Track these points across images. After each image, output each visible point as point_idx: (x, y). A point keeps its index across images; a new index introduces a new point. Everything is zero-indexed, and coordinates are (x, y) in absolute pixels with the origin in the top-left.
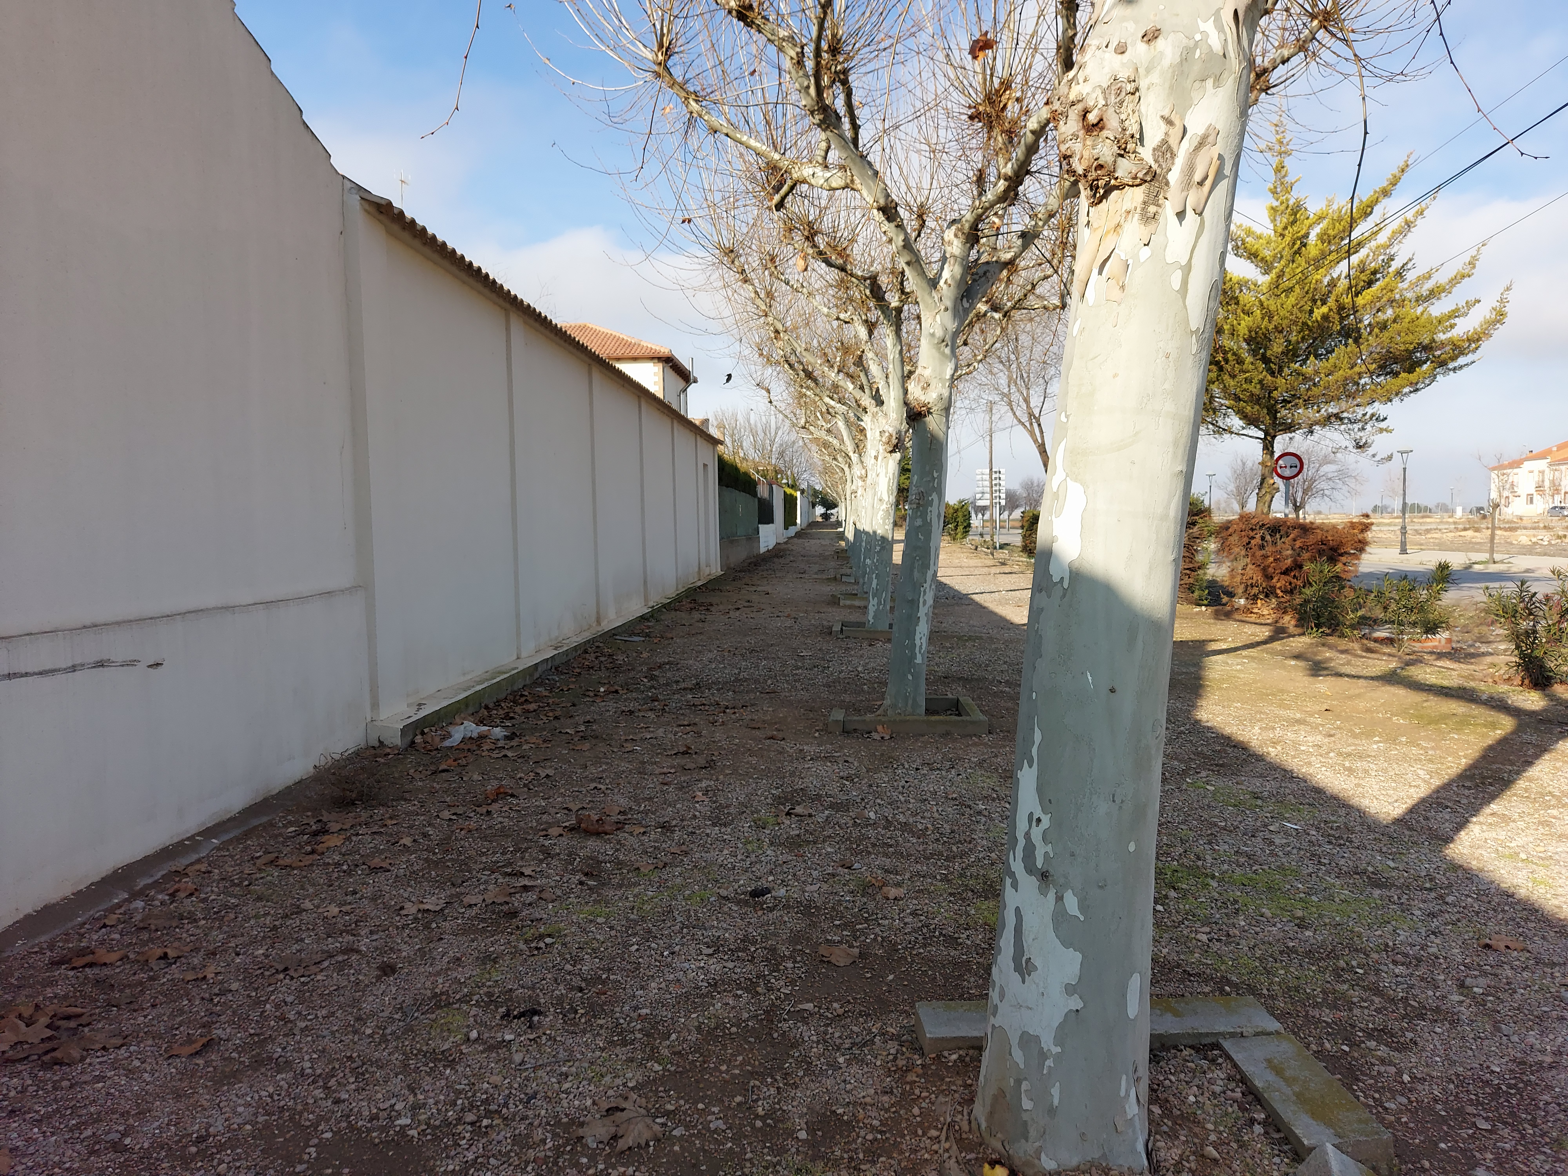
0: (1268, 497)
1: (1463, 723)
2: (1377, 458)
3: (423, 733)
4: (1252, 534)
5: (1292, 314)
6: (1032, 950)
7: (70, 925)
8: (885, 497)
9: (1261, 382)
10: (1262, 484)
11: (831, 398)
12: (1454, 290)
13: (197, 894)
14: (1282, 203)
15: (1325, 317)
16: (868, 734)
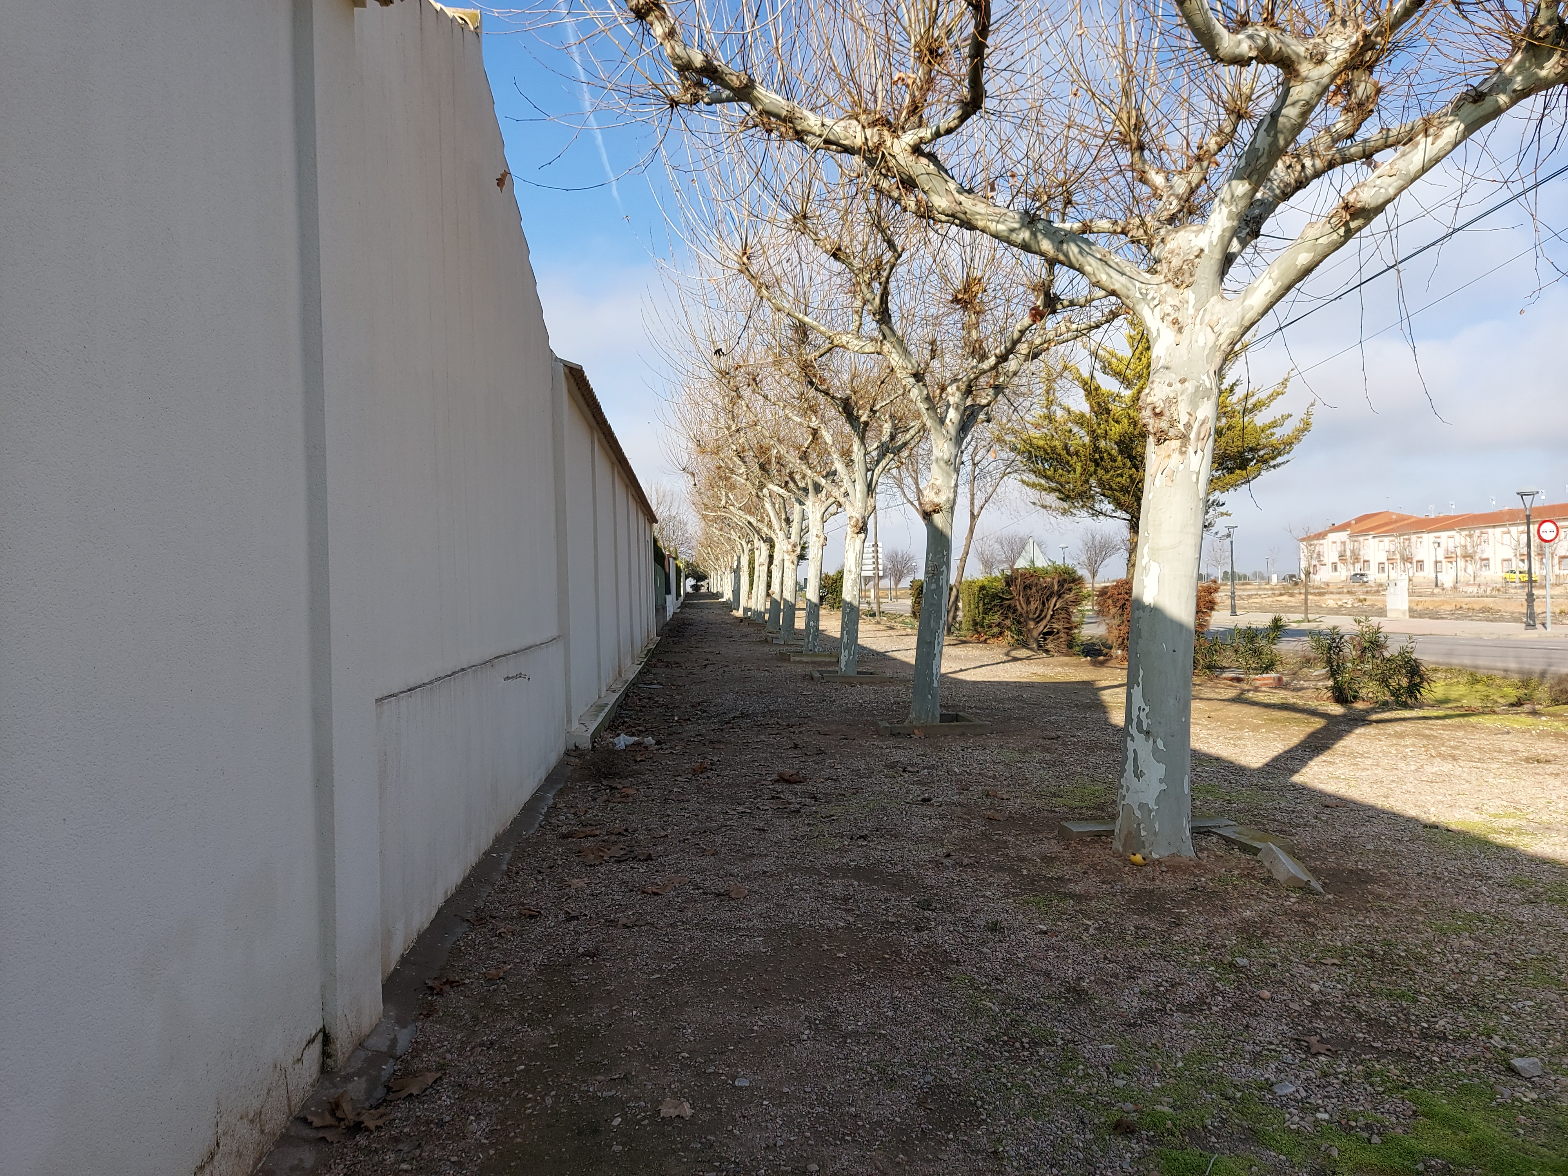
1: (1295, 721)
3: (595, 742)
6: (1142, 766)
12: (1272, 404)
16: (909, 736)
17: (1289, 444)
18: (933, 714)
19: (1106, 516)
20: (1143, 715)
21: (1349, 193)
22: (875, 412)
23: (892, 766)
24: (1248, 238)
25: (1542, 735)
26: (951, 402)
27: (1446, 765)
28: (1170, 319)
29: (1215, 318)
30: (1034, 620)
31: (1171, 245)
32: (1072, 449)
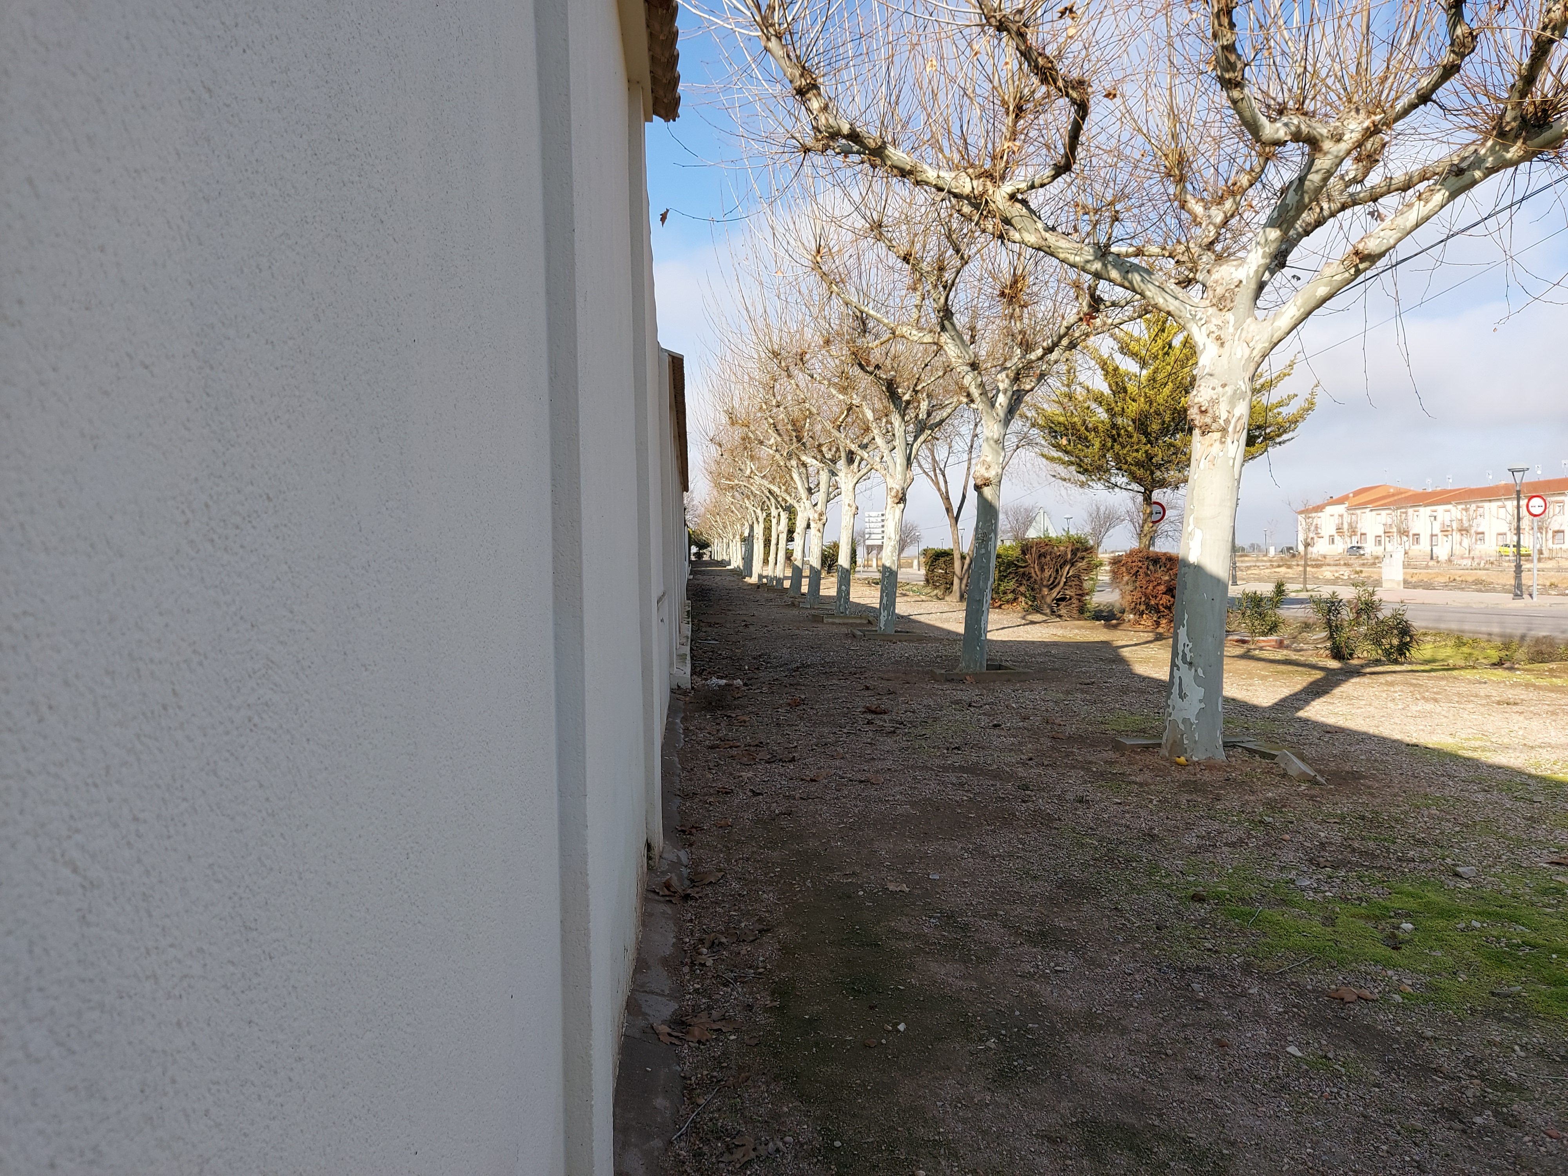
1: (1298, 673)
4: (1140, 564)
6: (1186, 690)
12: (1279, 384)
16: (962, 681)
17: (1294, 422)
18: (981, 663)
19: (1121, 488)
20: (1187, 650)
21: (1359, 242)
22: (916, 392)
23: (957, 702)
24: (1277, 268)
25: (1514, 685)
26: (1001, 388)
27: (1428, 705)
28: (1214, 335)
29: (1250, 336)
30: (1047, 586)
31: (1215, 276)
32: (1090, 425)
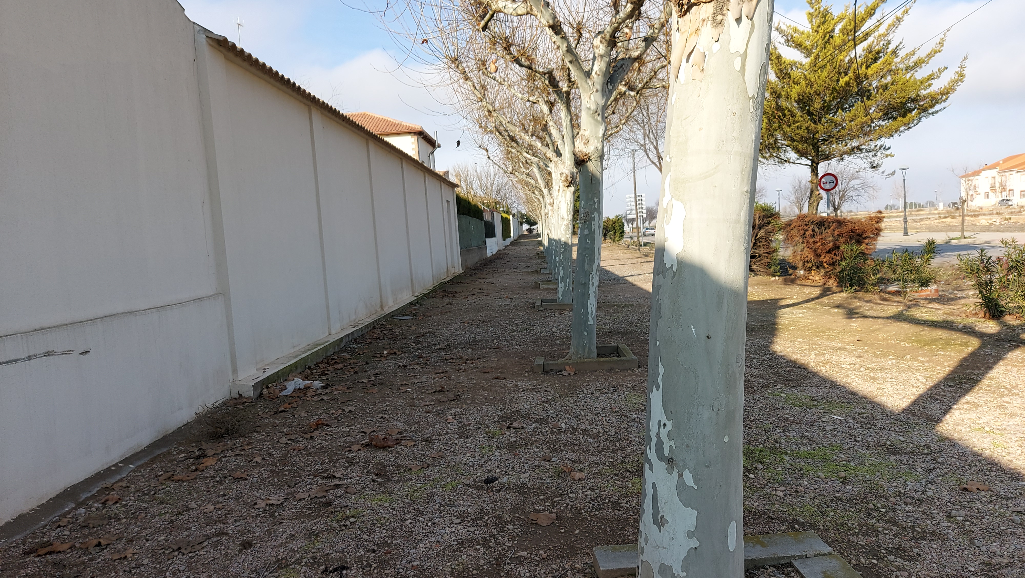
0: (815, 203)
1: (947, 343)
2: (885, 174)
3: (267, 387)
4: (806, 228)
5: (825, 83)
6: (664, 510)
7: (36, 527)
8: (566, 217)
9: (807, 128)
10: (811, 195)
11: (528, 153)
12: (930, 61)
13: (120, 502)
14: (816, 10)
15: (847, 84)
19: (790, 162)
20: (664, 434)
